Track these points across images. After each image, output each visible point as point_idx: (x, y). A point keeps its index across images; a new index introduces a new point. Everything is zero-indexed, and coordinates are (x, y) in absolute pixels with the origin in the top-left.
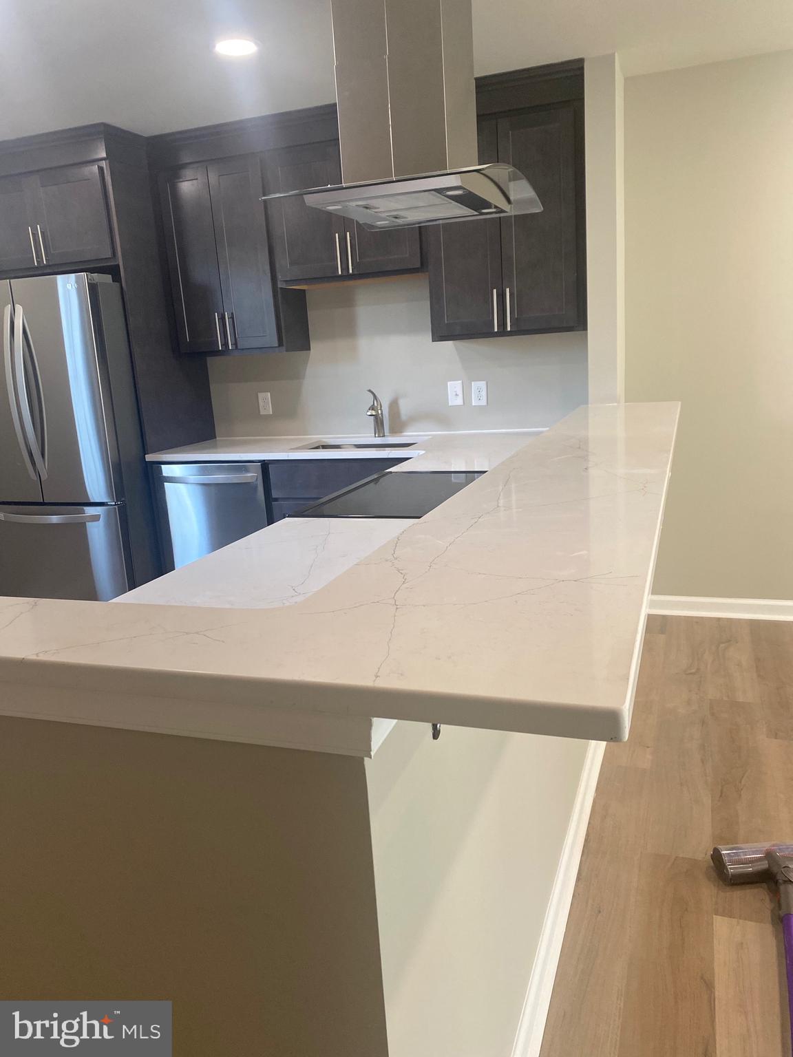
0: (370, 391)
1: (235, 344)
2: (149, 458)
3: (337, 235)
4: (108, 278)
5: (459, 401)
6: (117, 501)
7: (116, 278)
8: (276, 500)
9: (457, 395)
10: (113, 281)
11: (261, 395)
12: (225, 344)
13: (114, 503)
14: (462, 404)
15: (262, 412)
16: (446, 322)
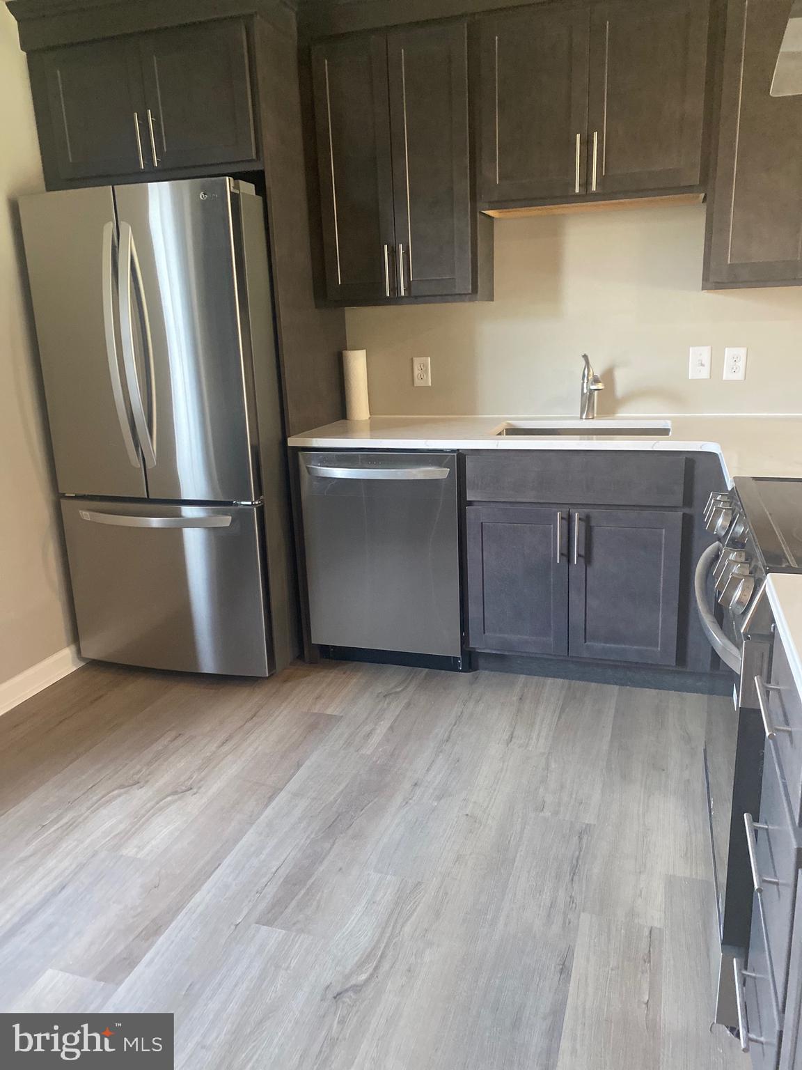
0: (585, 357)
1: (408, 289)
2: (292, 442)
3: (578, 136)
4: (248, 188)
5: (704, 374)
6: (256, 500)
7: (261, 190)
8: (470, 503)
9: (702, 365)
10: (256, 194)
11: (417, 361)
12: (395, 288)
13: (250, 503)
14: (709, 377)
15: (418, 382)
16: (729, 262)
